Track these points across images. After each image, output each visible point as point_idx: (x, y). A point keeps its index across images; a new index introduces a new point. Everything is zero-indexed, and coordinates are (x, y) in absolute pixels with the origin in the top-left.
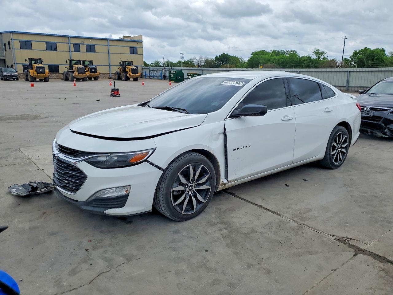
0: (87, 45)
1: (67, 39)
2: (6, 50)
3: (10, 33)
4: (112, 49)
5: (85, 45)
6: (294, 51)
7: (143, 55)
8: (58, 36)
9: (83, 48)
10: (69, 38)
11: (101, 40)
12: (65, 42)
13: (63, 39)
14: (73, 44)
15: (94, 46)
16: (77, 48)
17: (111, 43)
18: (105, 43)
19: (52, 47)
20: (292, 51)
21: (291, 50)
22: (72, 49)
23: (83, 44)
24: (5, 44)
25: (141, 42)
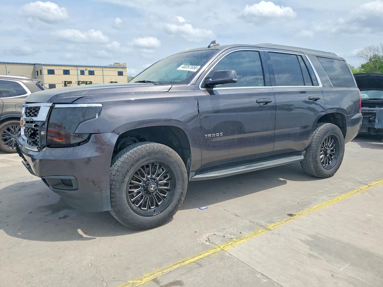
0: (89, 71)
1: (76, 67)
2: (38, 75)
9: (86, 73)
11: (98, 67)
12: (75, 69)
13: (74, 67)
14: (80, 71)
15: (93, 71)
16: (82, 73)
17: (105, 69)
18: (101, 69)
22: (80, 74)
23: (86, 70)
24: (37, 71)
25: (126, 68)
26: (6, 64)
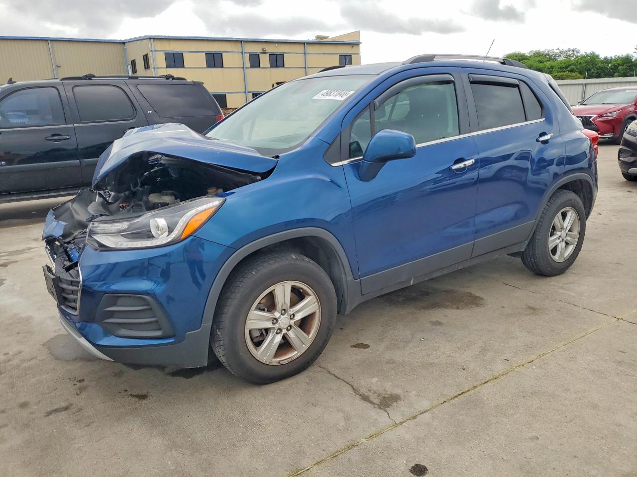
1: (239, 45)
2: (135, 71)
3: (150, 39)
4: (312, 60)
5: (267, 55)
6: (573, 51)
8: (225, 41)
10: (243, 42)
11: (294, 44)
12: (236, 51)
13: (233, 44)
14: (248, 54)
15: (283, 56)
17: (309, 49)
18: (300, 49)
19: (214, 61)
20: (569, 50)
21: (567, 49)
22: (248, 64)
24: (134, 61)
25: (358, 44)
26: (49, 41)
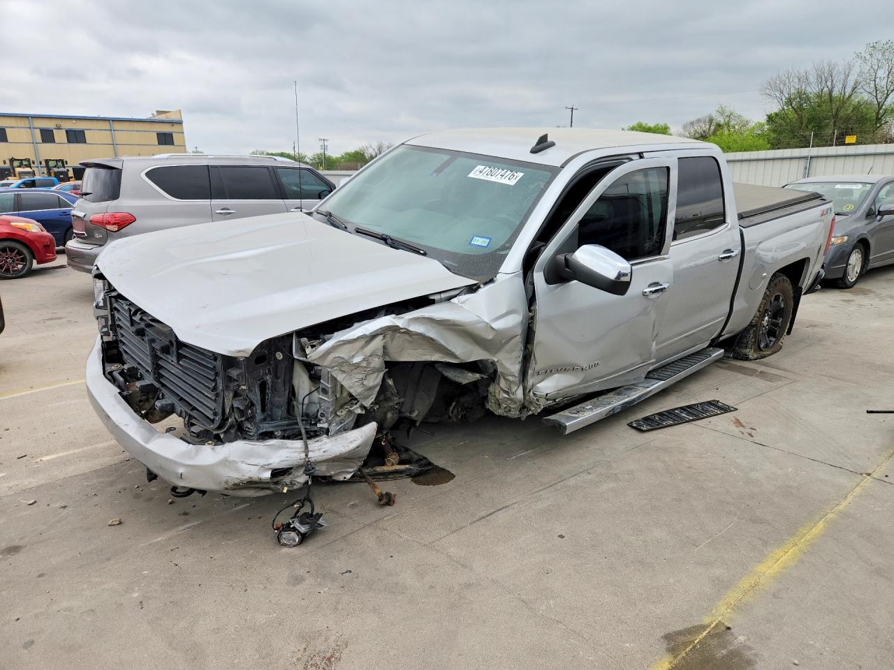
0: (68, 131)
1: (26, 121)
4: (121, 137)
5: (64, 131)
7: (185, 146)
8: (7, 116)
10: (30, 118)
11: (95, 121)
12: (23, 126)
13: (18, 120)
14: (39, 130)
16: (47, 136)
17: (117, 126)
18: (105, 126)
22: (39, 139)
23: (59, 128)
25: (180, 123)
